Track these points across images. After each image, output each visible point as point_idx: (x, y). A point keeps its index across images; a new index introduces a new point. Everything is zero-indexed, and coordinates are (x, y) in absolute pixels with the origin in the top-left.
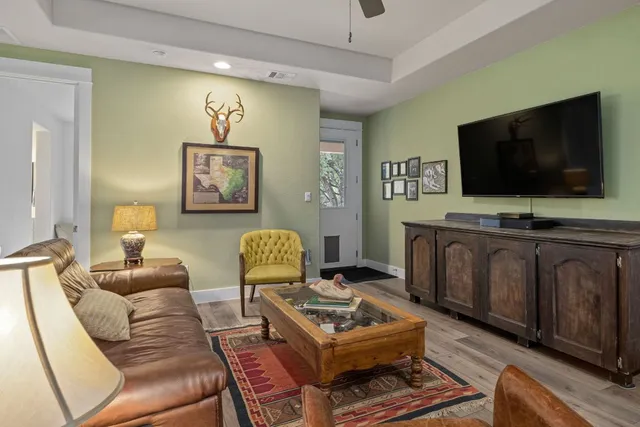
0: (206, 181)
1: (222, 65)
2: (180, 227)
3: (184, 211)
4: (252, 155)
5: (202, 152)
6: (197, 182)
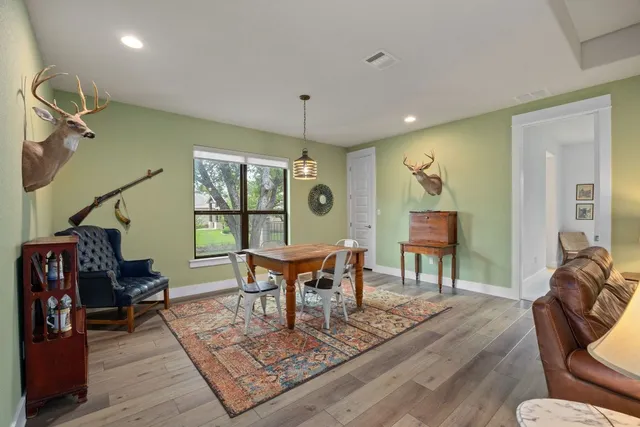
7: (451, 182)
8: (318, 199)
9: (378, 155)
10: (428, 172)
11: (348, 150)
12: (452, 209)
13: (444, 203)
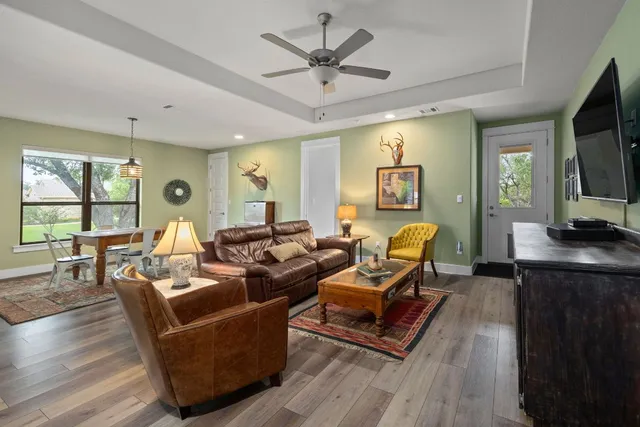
0: (389, 191)
1: (390, 116)
2: (376, 219)
3: (378, 209)
4: (416, 170)
5: (387, 172)
6: (384, 191)
7: (272, 181)
8: (174, 192)
9: (230, 157)
10: (258, 174)
11: (209, 152)
12: (271, 200)
13: (269, 196)
